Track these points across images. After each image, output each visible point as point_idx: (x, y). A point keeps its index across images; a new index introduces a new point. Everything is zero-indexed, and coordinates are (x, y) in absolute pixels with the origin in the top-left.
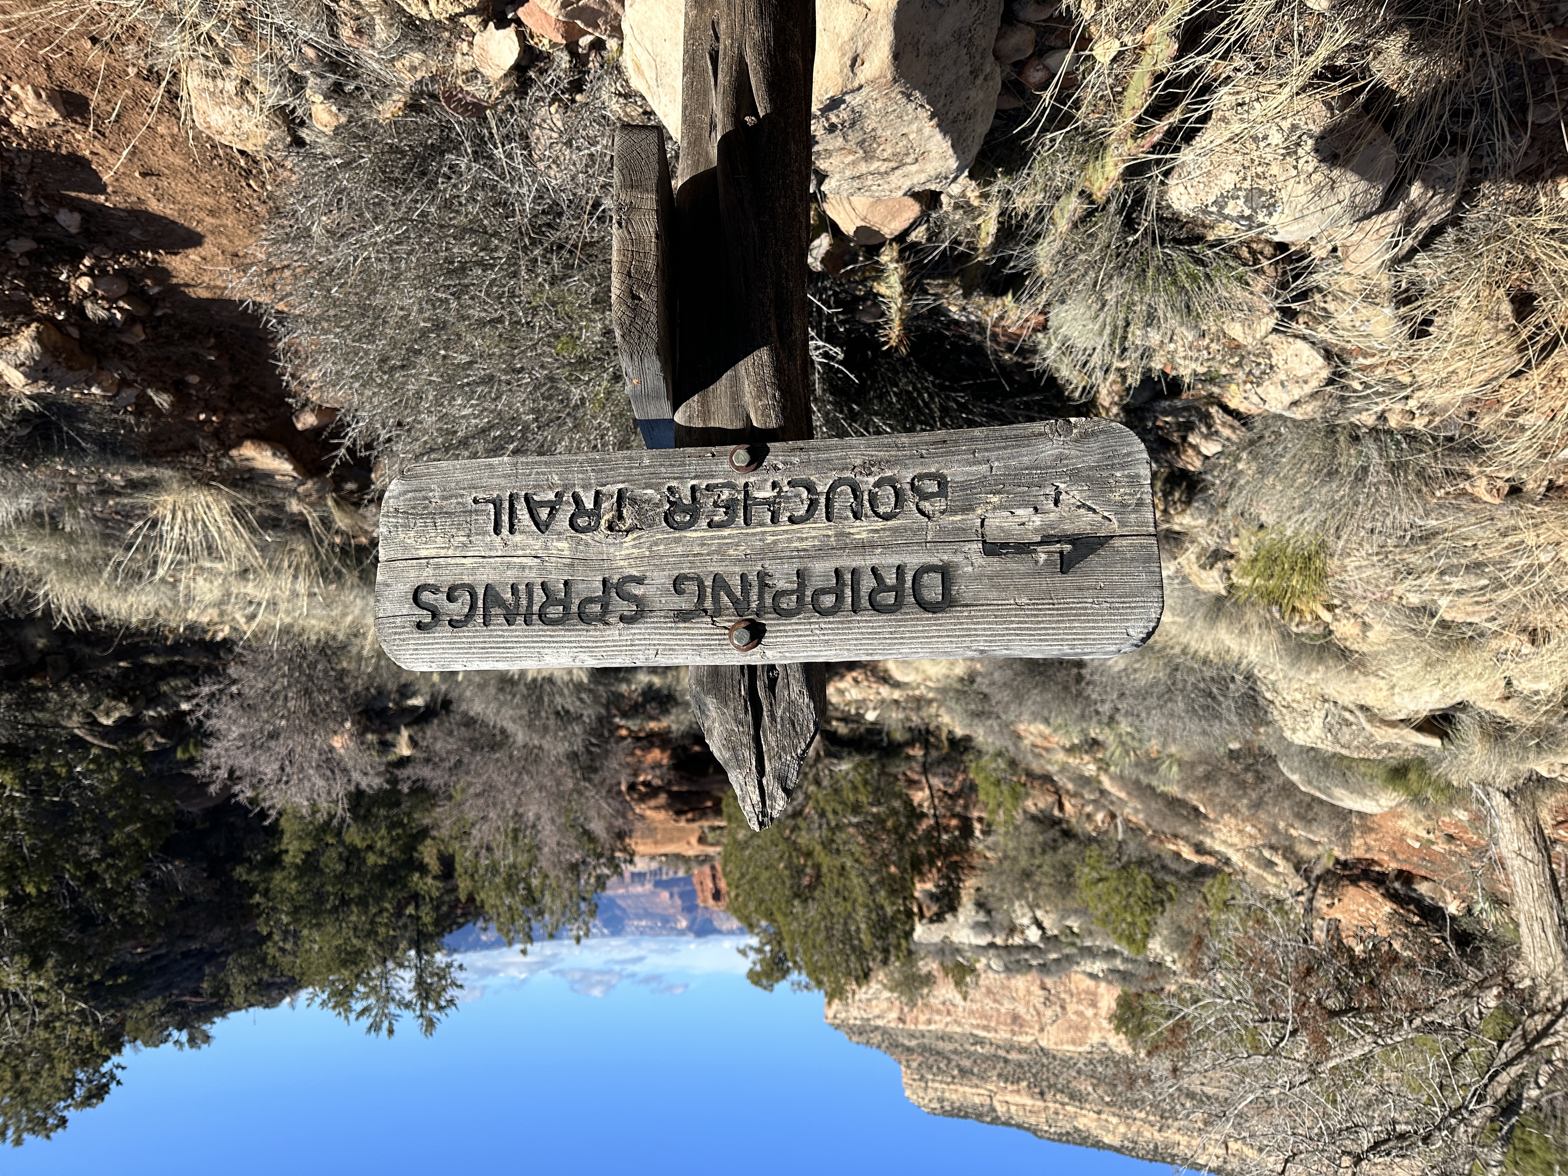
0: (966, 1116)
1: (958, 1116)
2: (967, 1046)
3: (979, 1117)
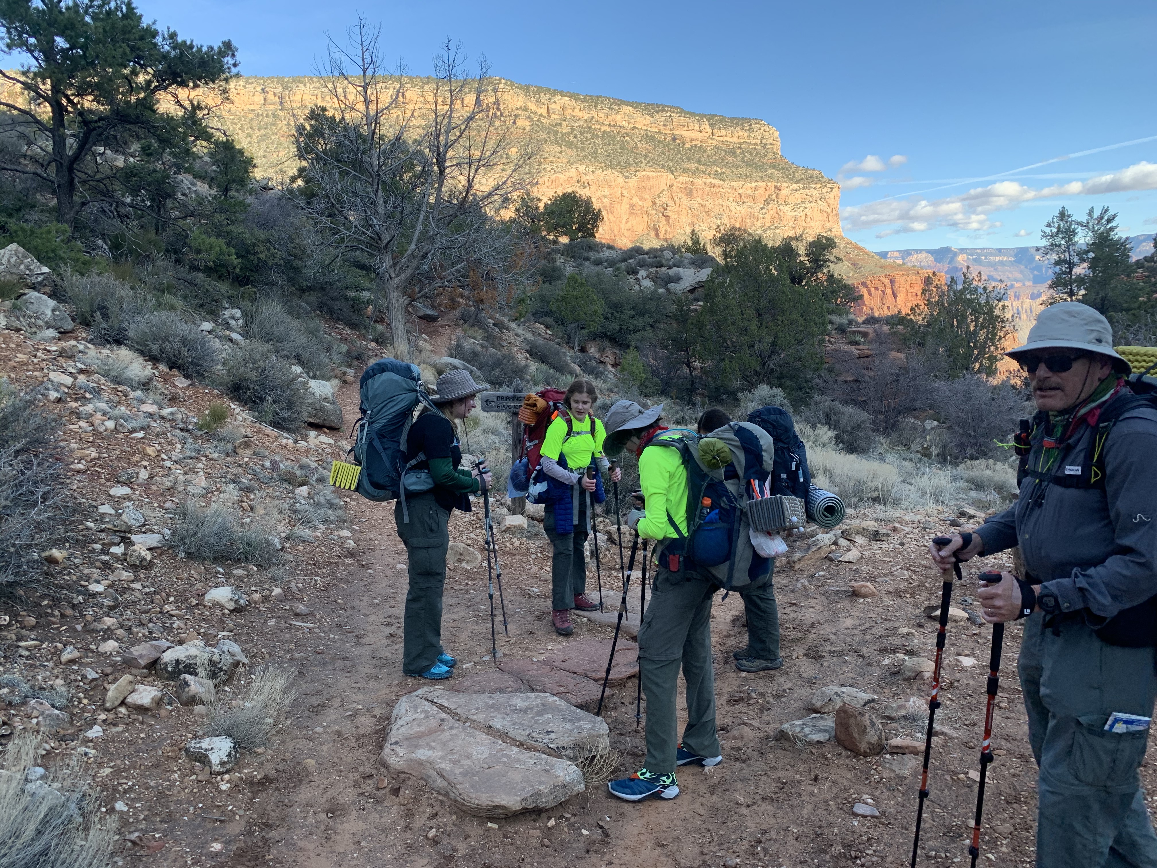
3: (722, 120)
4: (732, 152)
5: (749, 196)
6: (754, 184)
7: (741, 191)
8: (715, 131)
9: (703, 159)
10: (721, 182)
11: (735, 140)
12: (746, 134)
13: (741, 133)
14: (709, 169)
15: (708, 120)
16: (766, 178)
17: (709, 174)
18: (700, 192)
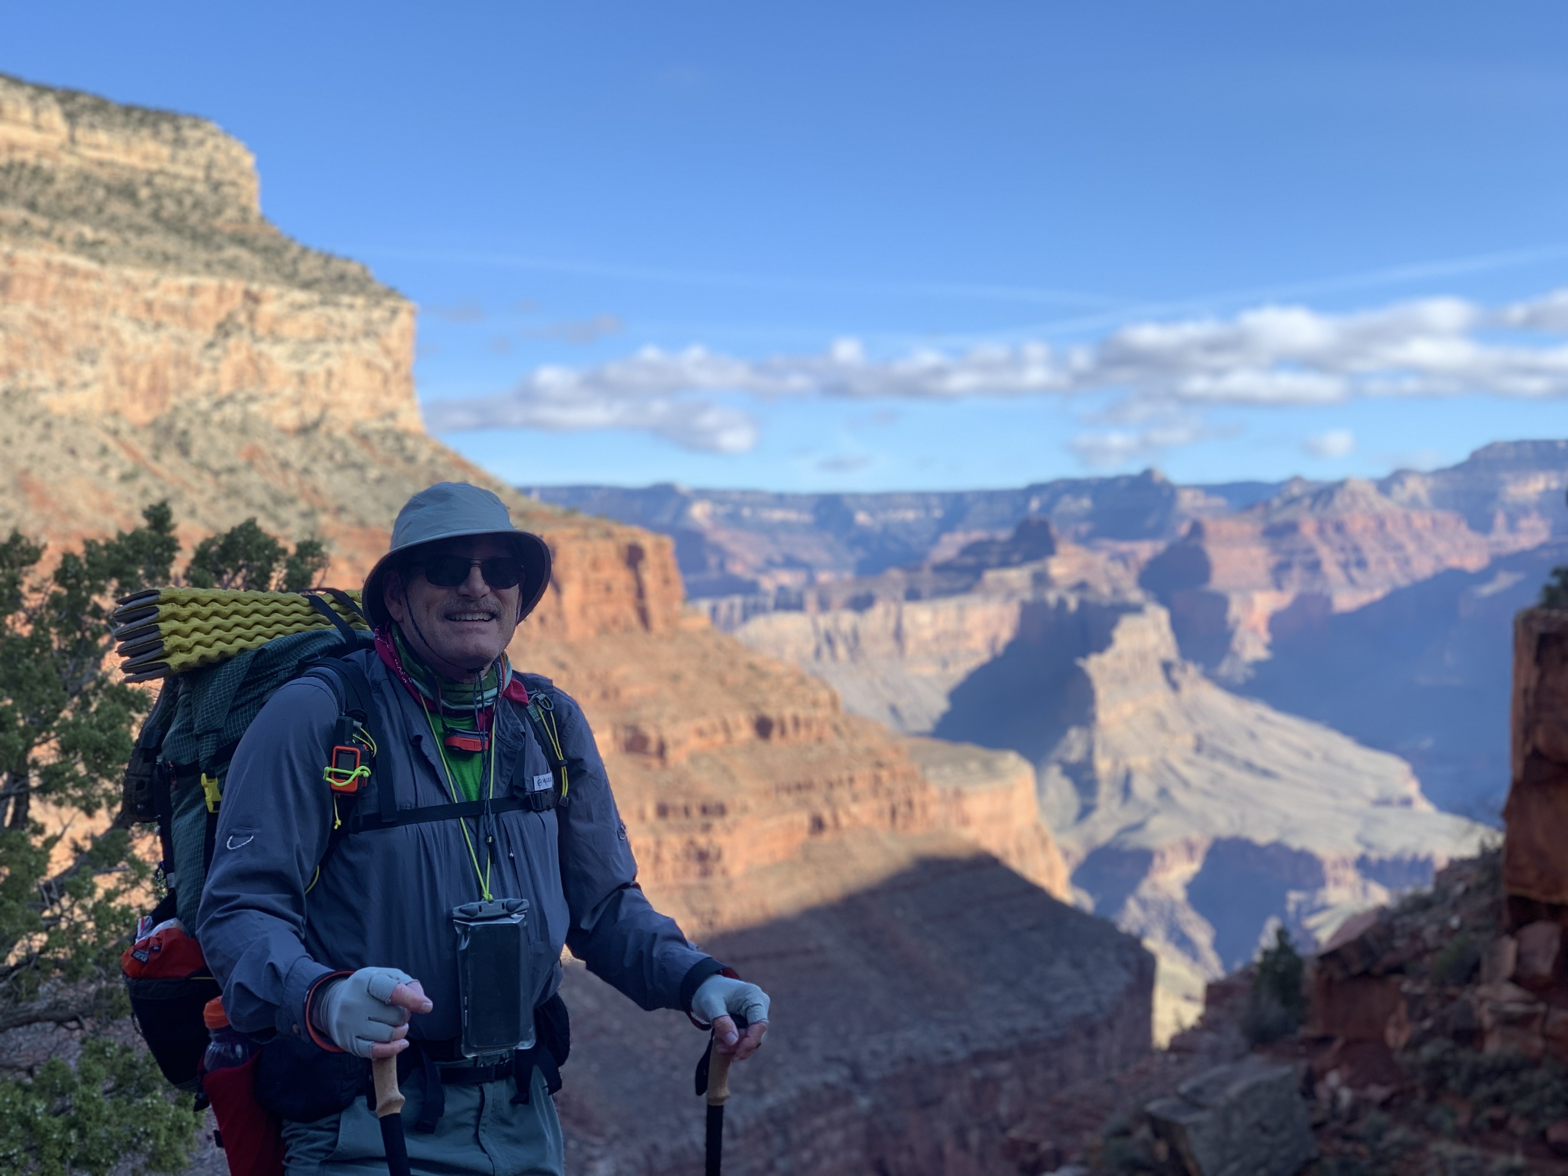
0: (128, 110)
1: (146, 112)
2: (113, 239)
3: (100, 106)
4: (127, 192)
5: (172, 309)
6: (186, 281)
7: (150, 294)
8: (80, 133)
9: (42, 201)
10: (93, 266)
11: (135, 160)
12: (166, 151)
13: (151, 146)
14: (59, 229)
15: (61, 101)
16: (220, 269)
17: (61, 241)
18: (33, 287)
